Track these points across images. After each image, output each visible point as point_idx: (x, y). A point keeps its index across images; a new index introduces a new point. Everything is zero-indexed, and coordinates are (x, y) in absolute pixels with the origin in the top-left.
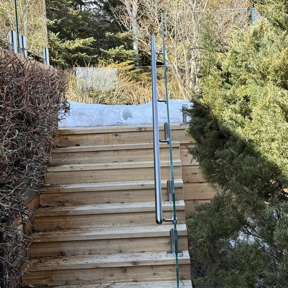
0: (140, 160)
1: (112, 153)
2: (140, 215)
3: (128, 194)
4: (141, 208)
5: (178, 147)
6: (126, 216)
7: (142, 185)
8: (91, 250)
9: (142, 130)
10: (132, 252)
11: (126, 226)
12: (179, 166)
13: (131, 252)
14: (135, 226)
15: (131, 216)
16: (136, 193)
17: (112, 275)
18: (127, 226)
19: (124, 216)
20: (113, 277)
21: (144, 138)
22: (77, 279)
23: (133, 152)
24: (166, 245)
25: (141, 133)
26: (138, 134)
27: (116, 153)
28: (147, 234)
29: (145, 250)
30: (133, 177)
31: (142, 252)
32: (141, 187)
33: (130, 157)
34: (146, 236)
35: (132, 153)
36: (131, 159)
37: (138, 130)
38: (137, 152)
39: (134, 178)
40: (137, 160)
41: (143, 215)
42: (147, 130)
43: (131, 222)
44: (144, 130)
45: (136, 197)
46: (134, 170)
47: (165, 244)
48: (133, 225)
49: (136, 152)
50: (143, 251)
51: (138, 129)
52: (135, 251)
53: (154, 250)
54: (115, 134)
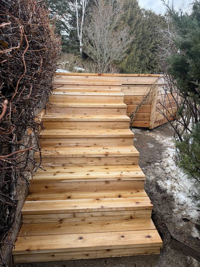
1: (86, 86)
3: (96, 110)
5: (120, 86)
8: (78, 143)
9: (101, 75)
12: (123, 96)
17: (92, 161)
20: (93, 162)
22: (70, 163)
25: (100, 77)
27: (88, 86)
32: (104, 107)
42: (103, 75)
54: (86, 76)
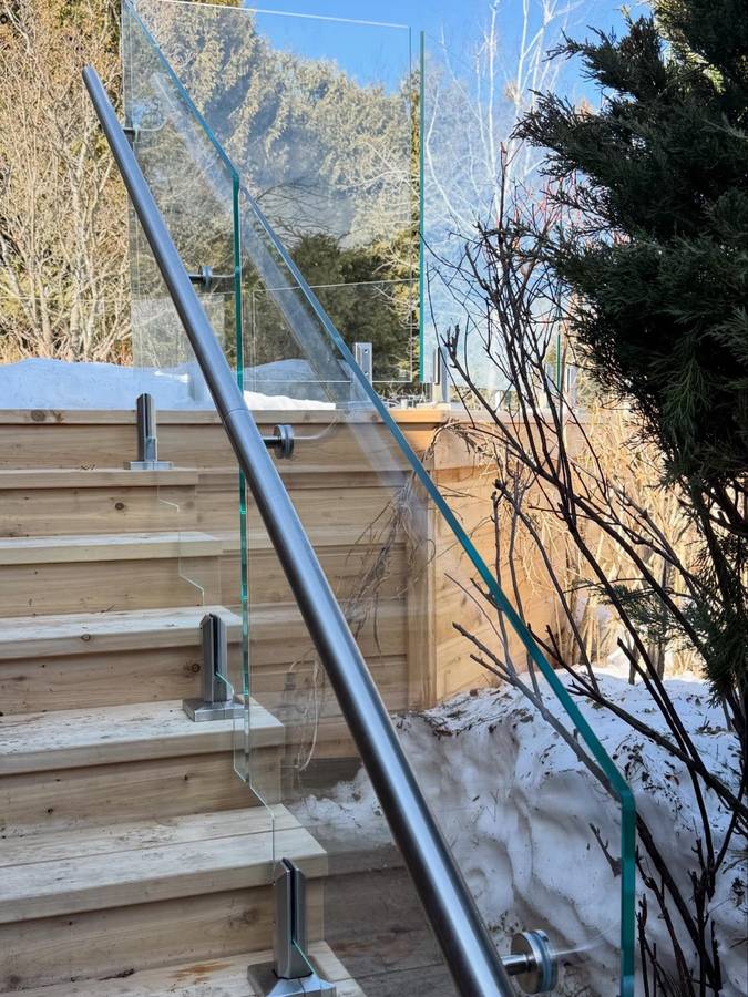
0: (49, 530)
2: (89, 780)
3: (21, 679)
4: (96, 747)
6: (27, 788)
7: (87, 638)
9: (47, 421)
10: (73, 980)
11: (25, 832)
13: (65, 980)
14: (65, 830)
15: (49, 785)
16: (56, 670)
18: (31, 831)
19: (13, 791)
21: (54, 450)
23: (19, 500)
24: (236, 924)
25: (41, 430)
26: (28, 437)
28: (149, 889)
29: (136, 963)
30: (30, 601)
31: (124, 975)
32: (79, 648)
33: (7, 518)
34: (144, 899)
35: (17, 504)
36: (11, 528)
37: (32, 421)
38: (35, 500)
39: (34, 604)
40: (35, 533)
41: (105, 780)
42: (63, 422)
43: (50, 811)
44: (52, 420)
45: (55, 688)
46: (33, 571)
47: (231, 924)
48: (59, 824)
49: (33, 501)
50: (127, 965)
51: (29, 414)
52: (86, 971)
53: (176, 957)
